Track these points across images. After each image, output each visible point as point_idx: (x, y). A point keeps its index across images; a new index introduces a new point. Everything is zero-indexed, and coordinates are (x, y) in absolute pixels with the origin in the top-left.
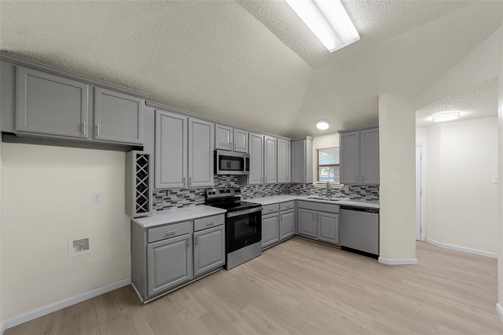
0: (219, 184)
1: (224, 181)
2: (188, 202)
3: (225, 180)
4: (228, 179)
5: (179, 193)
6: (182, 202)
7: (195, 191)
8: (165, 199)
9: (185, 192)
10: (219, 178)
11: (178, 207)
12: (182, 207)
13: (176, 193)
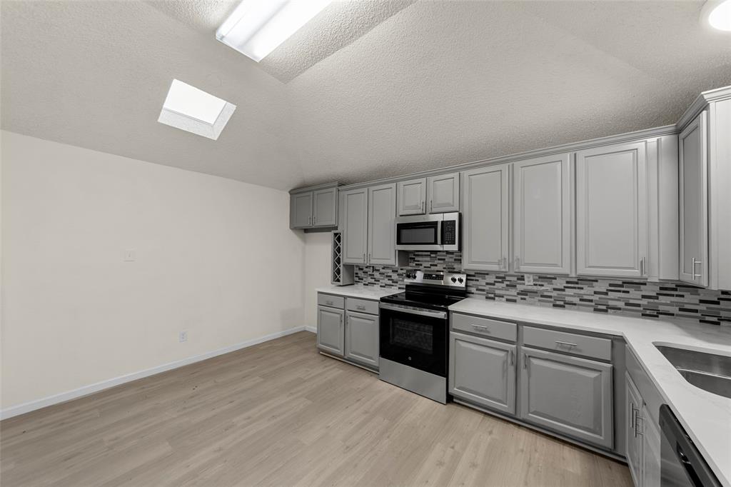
0: (431, 265)
1: (442, 262)
2: (390, 282)
3: (444, 260)
4: (448, 258)
5: (382, 271)
6: (384, 281)
7: (397, 271)
8: (370, 275)
9: (387, 271)
10: (432, 255)
11: (381, 286)
12: (384, 287)
13: (379, 270)
